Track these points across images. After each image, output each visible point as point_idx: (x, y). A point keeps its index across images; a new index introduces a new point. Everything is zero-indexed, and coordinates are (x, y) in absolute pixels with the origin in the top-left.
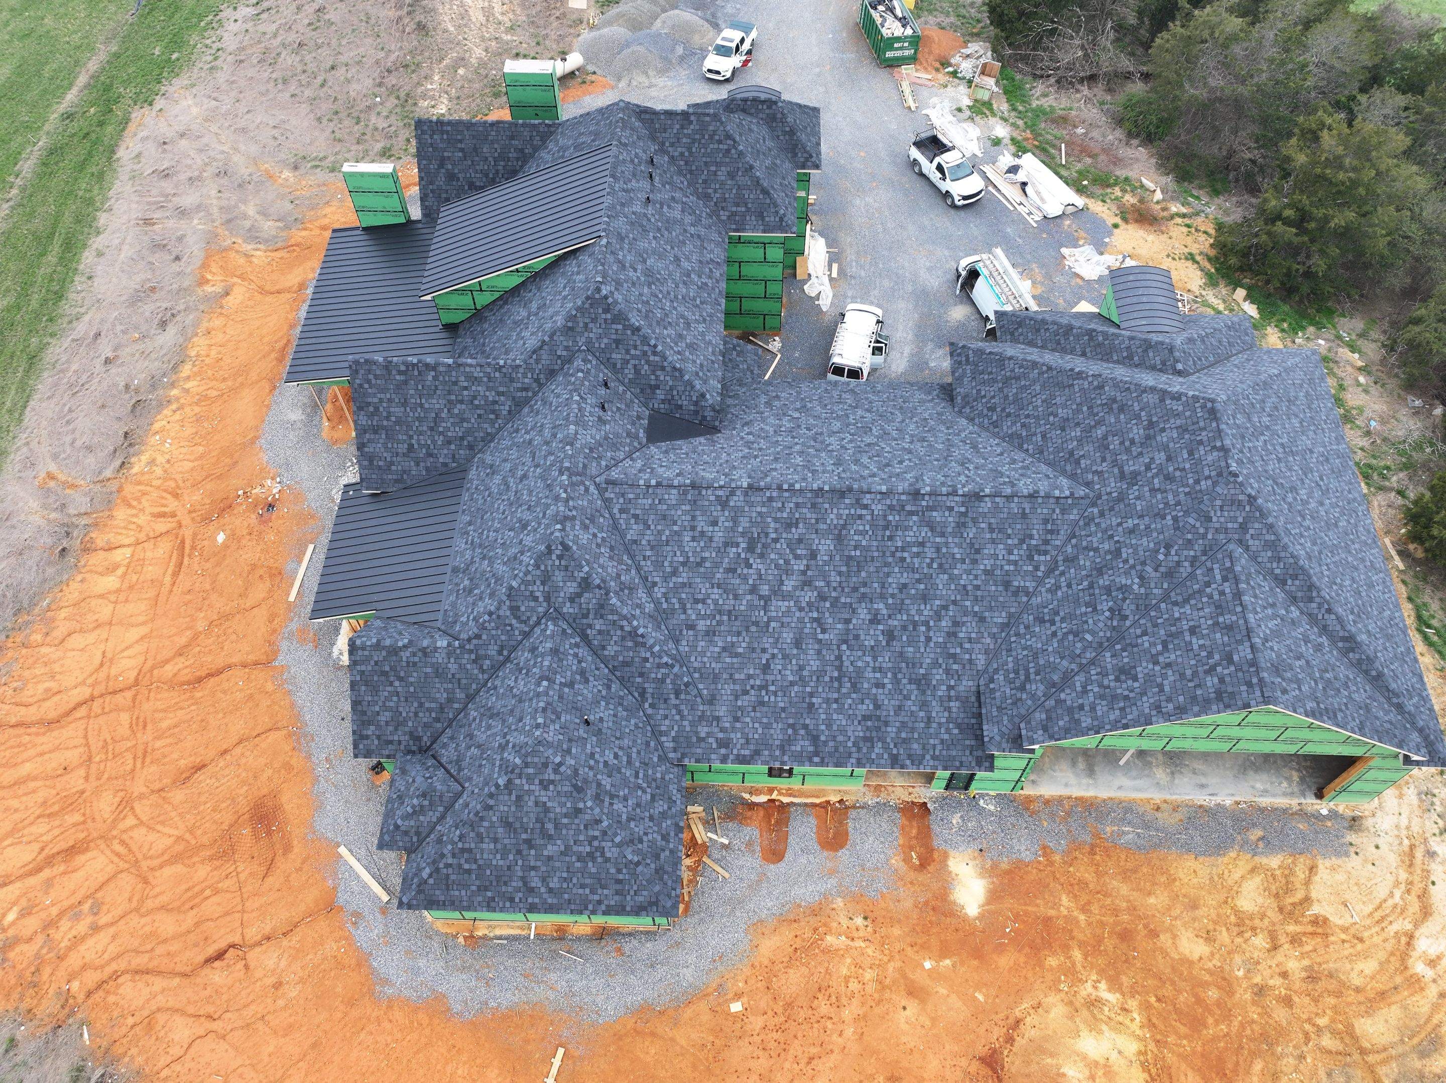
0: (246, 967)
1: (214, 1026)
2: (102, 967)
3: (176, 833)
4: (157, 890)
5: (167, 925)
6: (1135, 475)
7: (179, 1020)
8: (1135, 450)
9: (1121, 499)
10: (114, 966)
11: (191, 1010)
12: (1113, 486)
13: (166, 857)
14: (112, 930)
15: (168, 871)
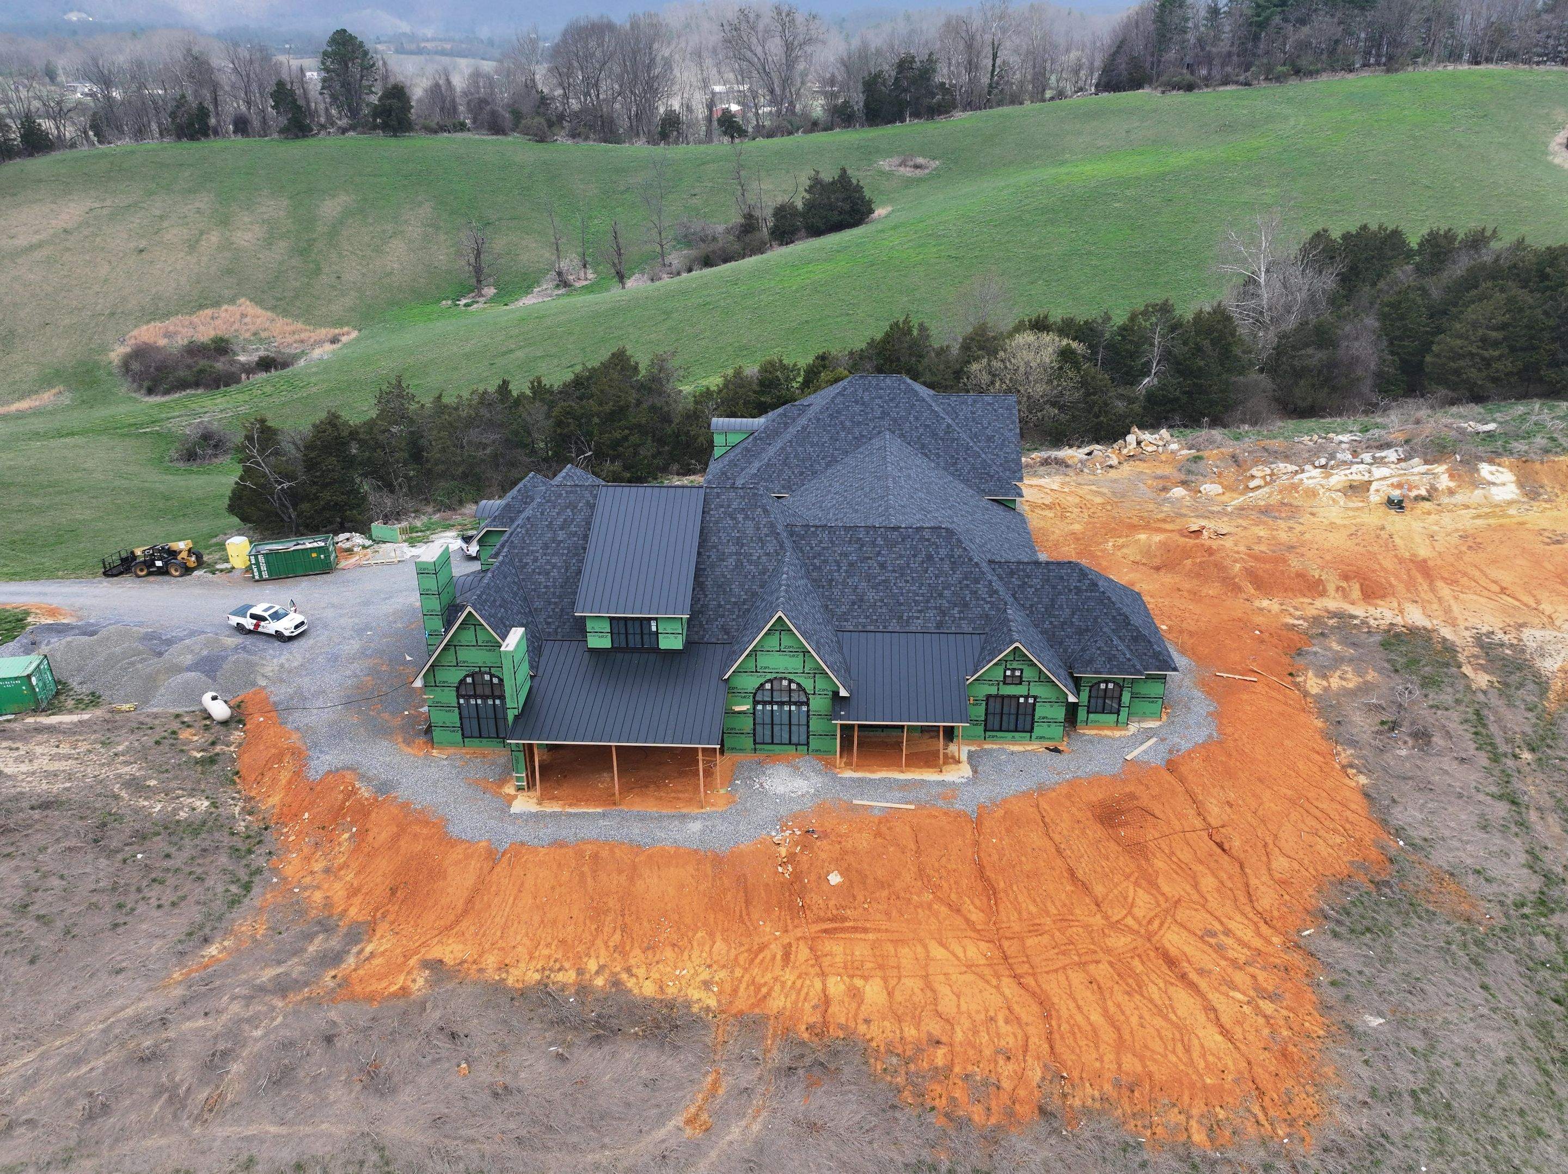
0: (1223, 827)
1: (1270, 842)
2: (1255, 924)
3: (1131, 888)
4: (1182, 893)
5: (1208, 883)
6: (883, 412)
7: (1274, 865)
8: (868, 410)
9: (895, 420)
10: (1251, 915)
11: (1264, 859)
12: (885, 423)
13: (1154, 892)
14: (1224, 920)
15: (1166, 889)
